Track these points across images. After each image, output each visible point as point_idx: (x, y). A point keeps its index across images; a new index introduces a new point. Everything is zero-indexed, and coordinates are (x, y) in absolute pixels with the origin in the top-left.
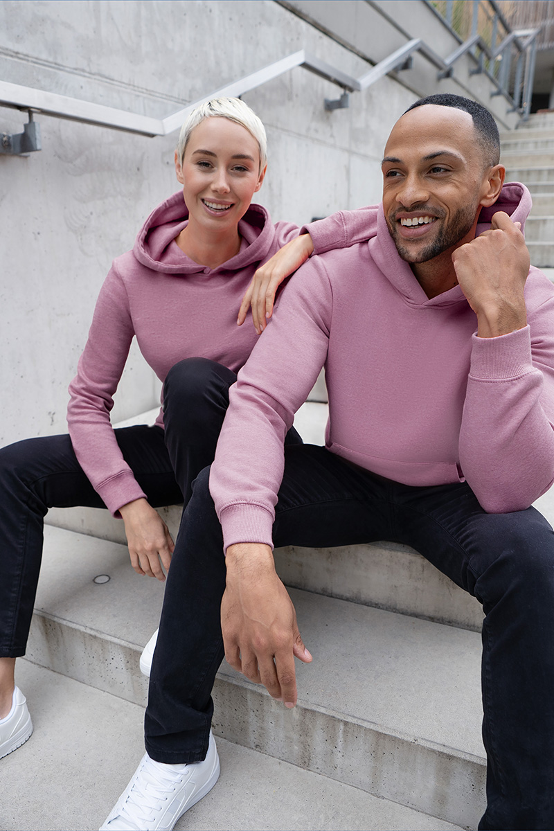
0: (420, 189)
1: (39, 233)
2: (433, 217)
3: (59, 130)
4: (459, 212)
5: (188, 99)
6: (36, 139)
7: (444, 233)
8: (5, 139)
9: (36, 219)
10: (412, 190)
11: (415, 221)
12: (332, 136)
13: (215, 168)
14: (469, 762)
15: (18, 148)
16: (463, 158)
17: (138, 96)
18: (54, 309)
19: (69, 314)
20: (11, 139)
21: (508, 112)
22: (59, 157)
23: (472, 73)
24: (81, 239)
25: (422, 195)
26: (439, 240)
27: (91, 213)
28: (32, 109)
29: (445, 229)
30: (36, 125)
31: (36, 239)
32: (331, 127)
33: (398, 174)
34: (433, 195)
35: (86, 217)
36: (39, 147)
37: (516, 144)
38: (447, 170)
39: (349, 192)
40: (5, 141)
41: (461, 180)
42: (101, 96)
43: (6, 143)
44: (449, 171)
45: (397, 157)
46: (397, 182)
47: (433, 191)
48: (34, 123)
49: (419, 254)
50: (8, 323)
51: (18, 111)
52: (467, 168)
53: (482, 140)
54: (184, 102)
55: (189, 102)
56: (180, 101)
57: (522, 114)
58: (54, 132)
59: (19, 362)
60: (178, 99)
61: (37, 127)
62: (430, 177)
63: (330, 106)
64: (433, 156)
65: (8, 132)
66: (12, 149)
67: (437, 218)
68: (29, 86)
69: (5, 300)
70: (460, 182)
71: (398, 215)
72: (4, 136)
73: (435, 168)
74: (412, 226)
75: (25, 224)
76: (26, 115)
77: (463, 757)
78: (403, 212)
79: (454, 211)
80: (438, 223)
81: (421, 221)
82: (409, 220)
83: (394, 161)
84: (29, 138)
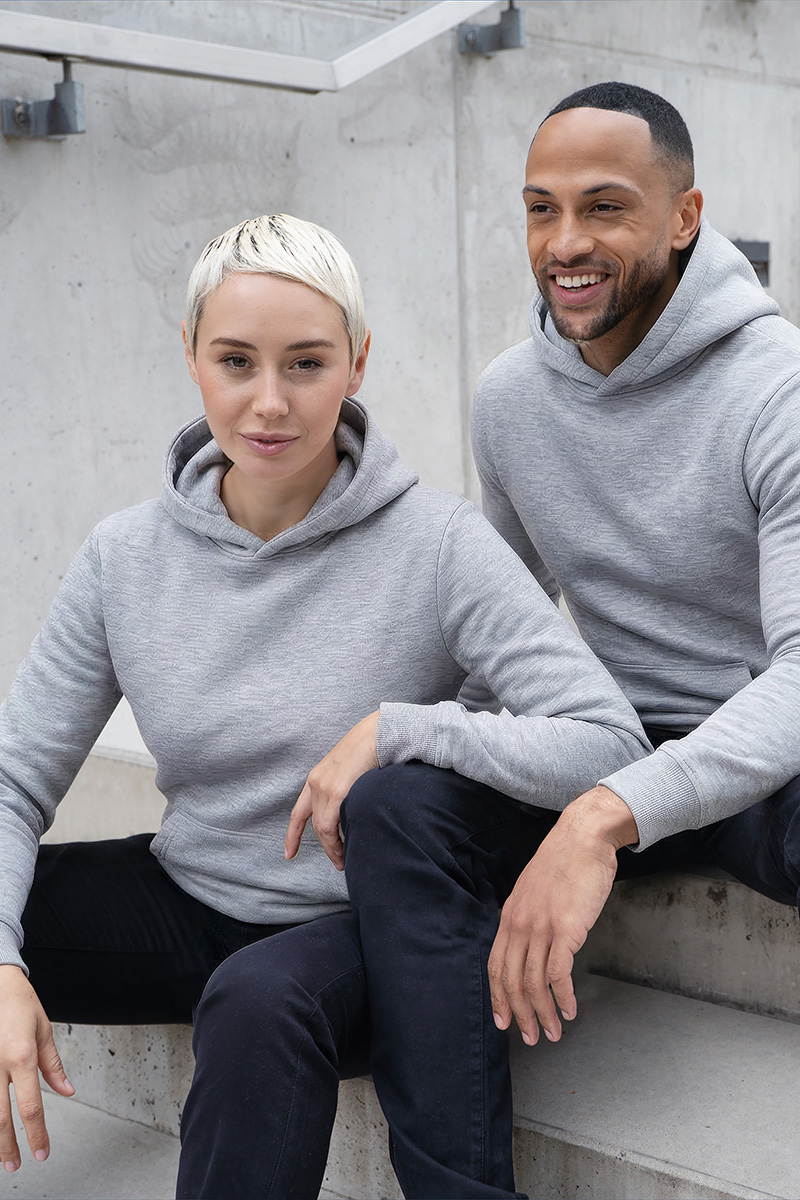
0: (581, 236)
1: (80, 285)
2: (602, 274)
3: (126, 88)
4: (637, 264)
5: (398, 7)
6: (75, 112)
7: (619, 295)
8: (19, 109)
9: (76, 256)
10: (569, 237)
11: (577, 282)
15: (43, 126)
16: (638, 190)
17: (289, 10)
18: (105, 430)
19: (135, 442)
20: (31, 110)
22: (124, 138)
24: (165, 295)
25: (584, 245)
26: (613, 307)
27: (187, 245)
28: (69, 59)
29: (620, 290)
30: (77, 86)
31: (73, 295)
33: (548, 210)
34: (598, 244)
35: (176, 253)
36: (80, 126)
38: (616, 208)
40: (20, 114)
41: (637, 220)
42: (211, 16)
43: (22, 118)
44: (621, 209)
45: (545, 188)
46: (547, 221)
47: (598, 237)
48: (73, 83)
49: (586, 328)
50: (14, 454)
51: (44, 60)
52: (645, 201)
53: (665, 159)
54: (390, 14)
55: (403, 13)
56: (382, 13)
58: (116, 92)
59: (31, 530)
60: (377, 9)
61: (78, 92)
62: (593, 216)
64: (596, 190)
65: (25, 95)
66: (32, 129)
67: (608, 276)
68: (64, 17)
69: (10, 409)
70: (635, 223)
71: (551, 271)
72: (18, 104)
73: (598, 205)
74: (573, 287)
75: (53, 267)
76: (58, 66)
78: (559, 268)
79: (630, 264)
80: (610, 282)
81: (585, 280)
82: (568, 279)
83: (542, 192)
84: (63, 110)
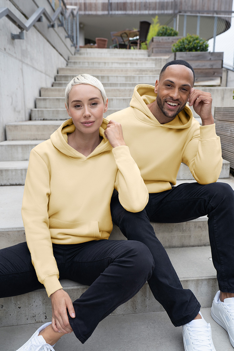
2: (178, 104)
12: (15, 53)
14: (193, 280)
25: (179, 97)
32: (14, 48)
39: (23, 83)
46: (170, 89)
49: (172, 115)
62: (181, 90)
63: (14, 37)
70: (188, 94)
73: (184, 89)
77: (191, 279)
79: (184, 103)
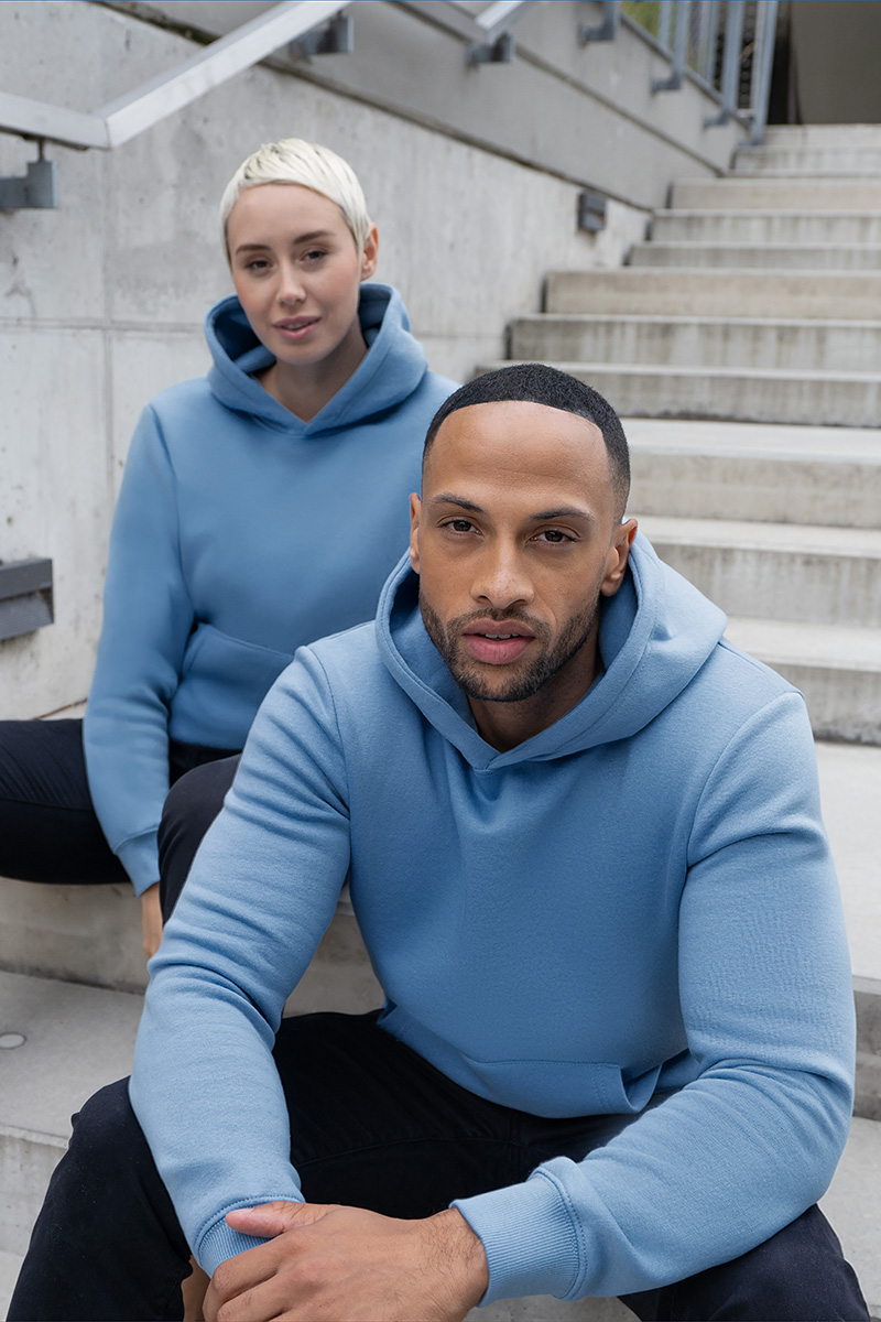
13: (275, 267)
21: (707, 125)
23: (587, 38)
37: (718, 219)
57: (746, 124)
83: (470, 507)
